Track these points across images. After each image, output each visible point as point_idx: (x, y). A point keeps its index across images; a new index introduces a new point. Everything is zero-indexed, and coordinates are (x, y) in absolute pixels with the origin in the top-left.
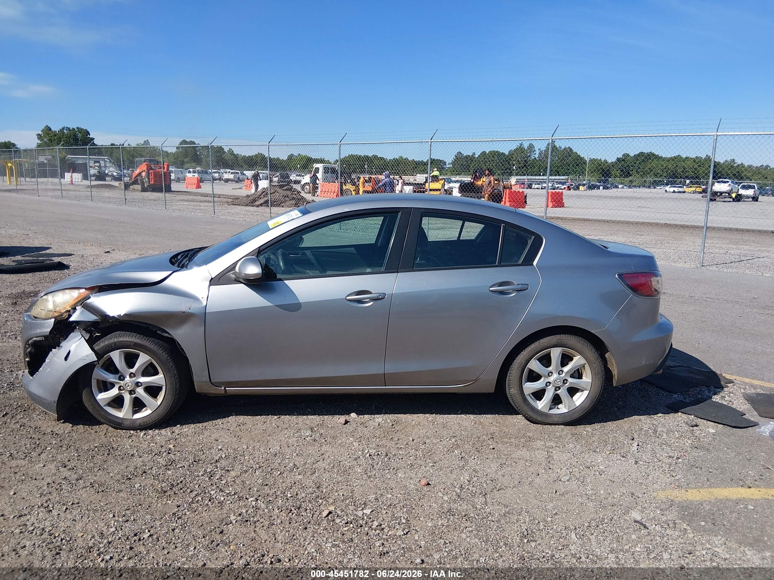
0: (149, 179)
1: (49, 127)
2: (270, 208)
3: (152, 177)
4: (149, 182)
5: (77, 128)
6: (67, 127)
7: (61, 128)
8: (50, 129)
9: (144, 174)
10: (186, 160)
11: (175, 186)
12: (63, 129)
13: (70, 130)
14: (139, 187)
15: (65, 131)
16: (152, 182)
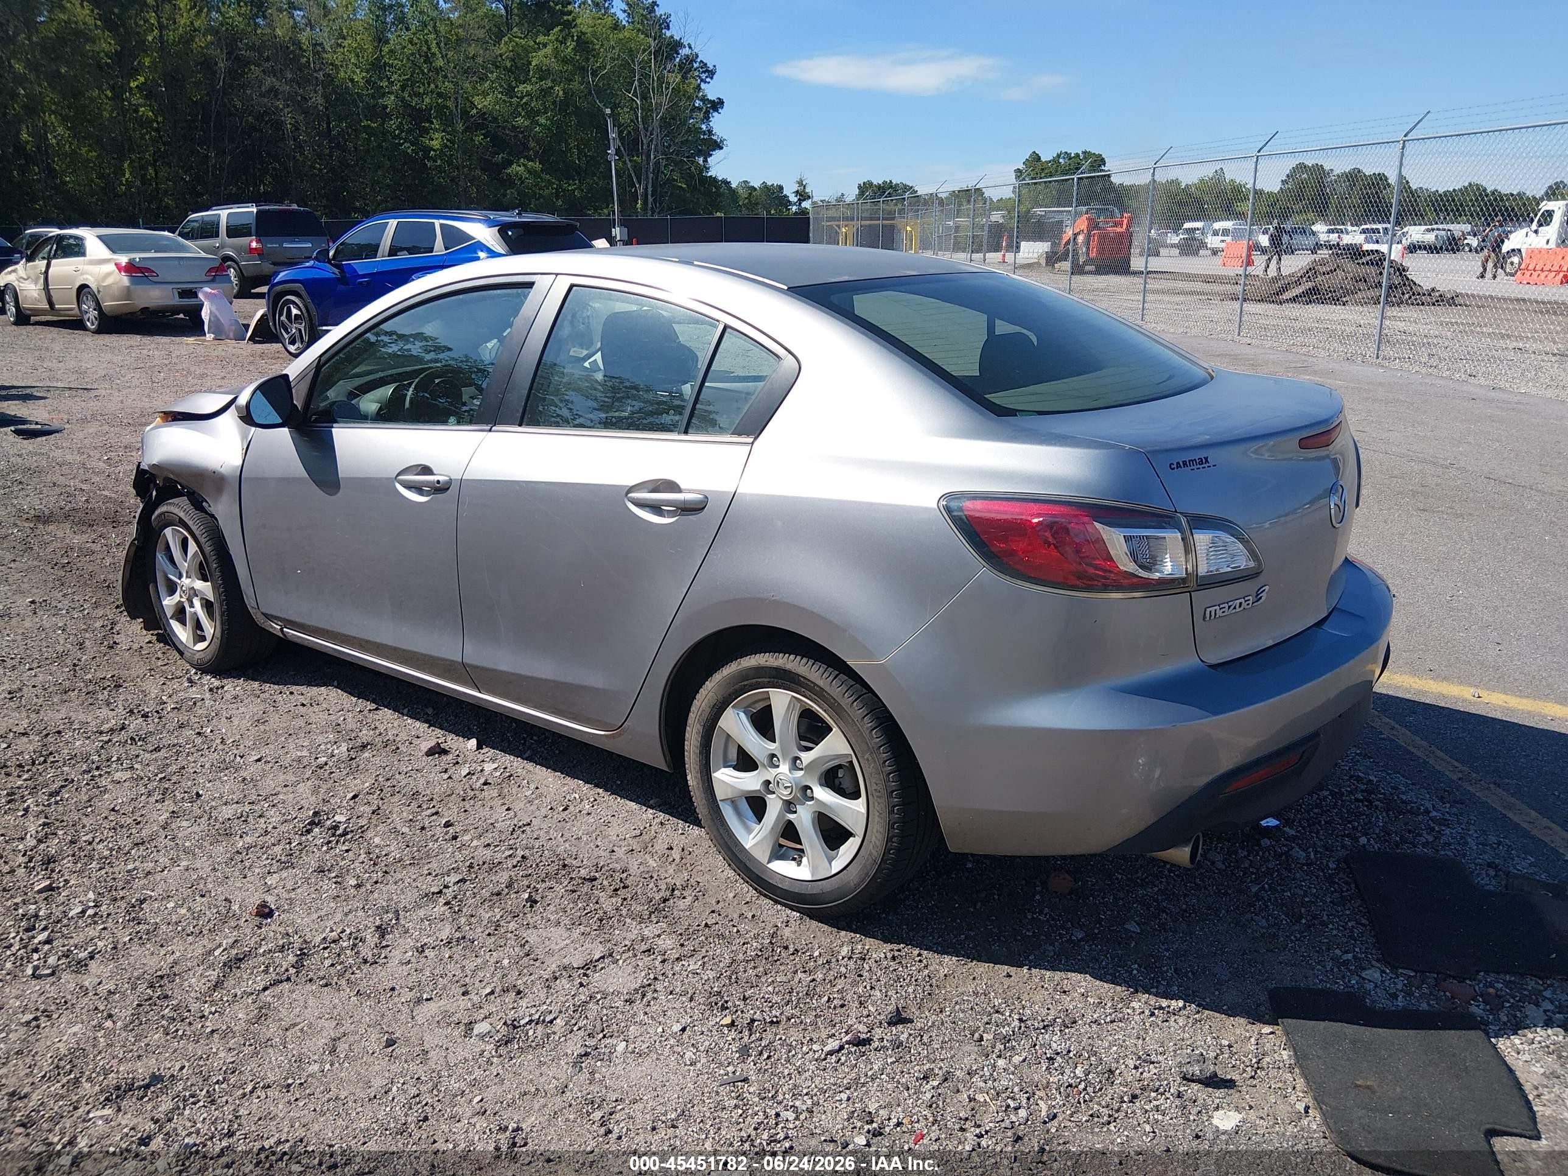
0: (1088, 249)
1: (1037, 155)
2: (1242, 305)
3: (1094, 244)
4: (1088, 254)
5: (1083, 152)
6: (1066, 153)
7: (1055, 155)
8: (1039, 158)
9: (1081, 239)
10: (1296, 207)
11: (1137, 263)
12: (1059, 156)
13: (1070, 159)
14: (1066, 265)
15: (1061, 160)
16: (1093, 255)
